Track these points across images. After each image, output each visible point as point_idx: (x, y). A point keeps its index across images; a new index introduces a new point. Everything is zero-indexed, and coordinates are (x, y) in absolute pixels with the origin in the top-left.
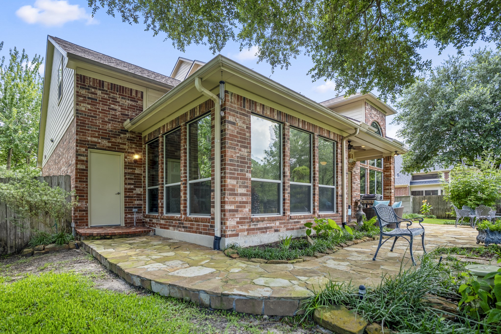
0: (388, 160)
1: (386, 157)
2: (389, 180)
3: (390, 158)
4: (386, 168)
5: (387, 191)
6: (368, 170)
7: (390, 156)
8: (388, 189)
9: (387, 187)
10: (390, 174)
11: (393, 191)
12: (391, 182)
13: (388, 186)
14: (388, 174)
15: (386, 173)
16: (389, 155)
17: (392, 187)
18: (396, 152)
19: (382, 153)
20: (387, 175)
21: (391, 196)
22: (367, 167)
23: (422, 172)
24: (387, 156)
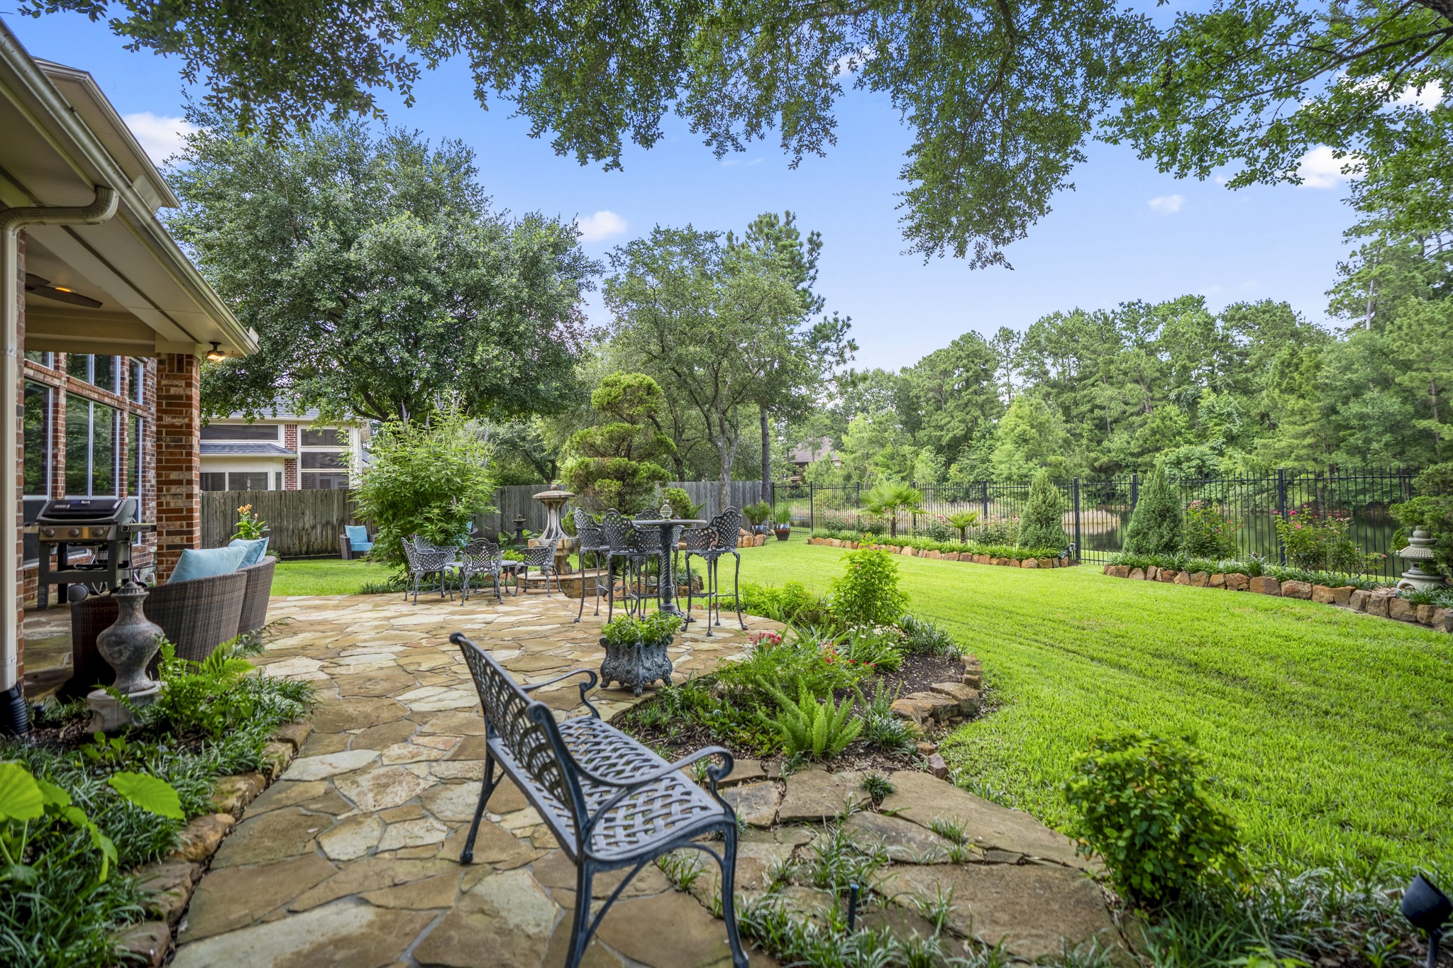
0: (180, 369)
1: (171, 356)
2: (183, 447)
3: (190, 364)
4: (168, 397)
5: (174, 489)
6: (62, 393)
7: (190, 357)
8: (179, 482)
9: (174, 476)
10: (189, 426)
11: (196, 489)
12: (190, 454)
13: (180, 469)
14: (178, 421)
15: (167, 420)
16: (185, 352)
17: (195, 476)
18: (215, 344)
19: (152, 333)
20: (173, 426)
21: (191, 510)
22: (56, 382)
23: (238, 416)
24: (175, 351)
